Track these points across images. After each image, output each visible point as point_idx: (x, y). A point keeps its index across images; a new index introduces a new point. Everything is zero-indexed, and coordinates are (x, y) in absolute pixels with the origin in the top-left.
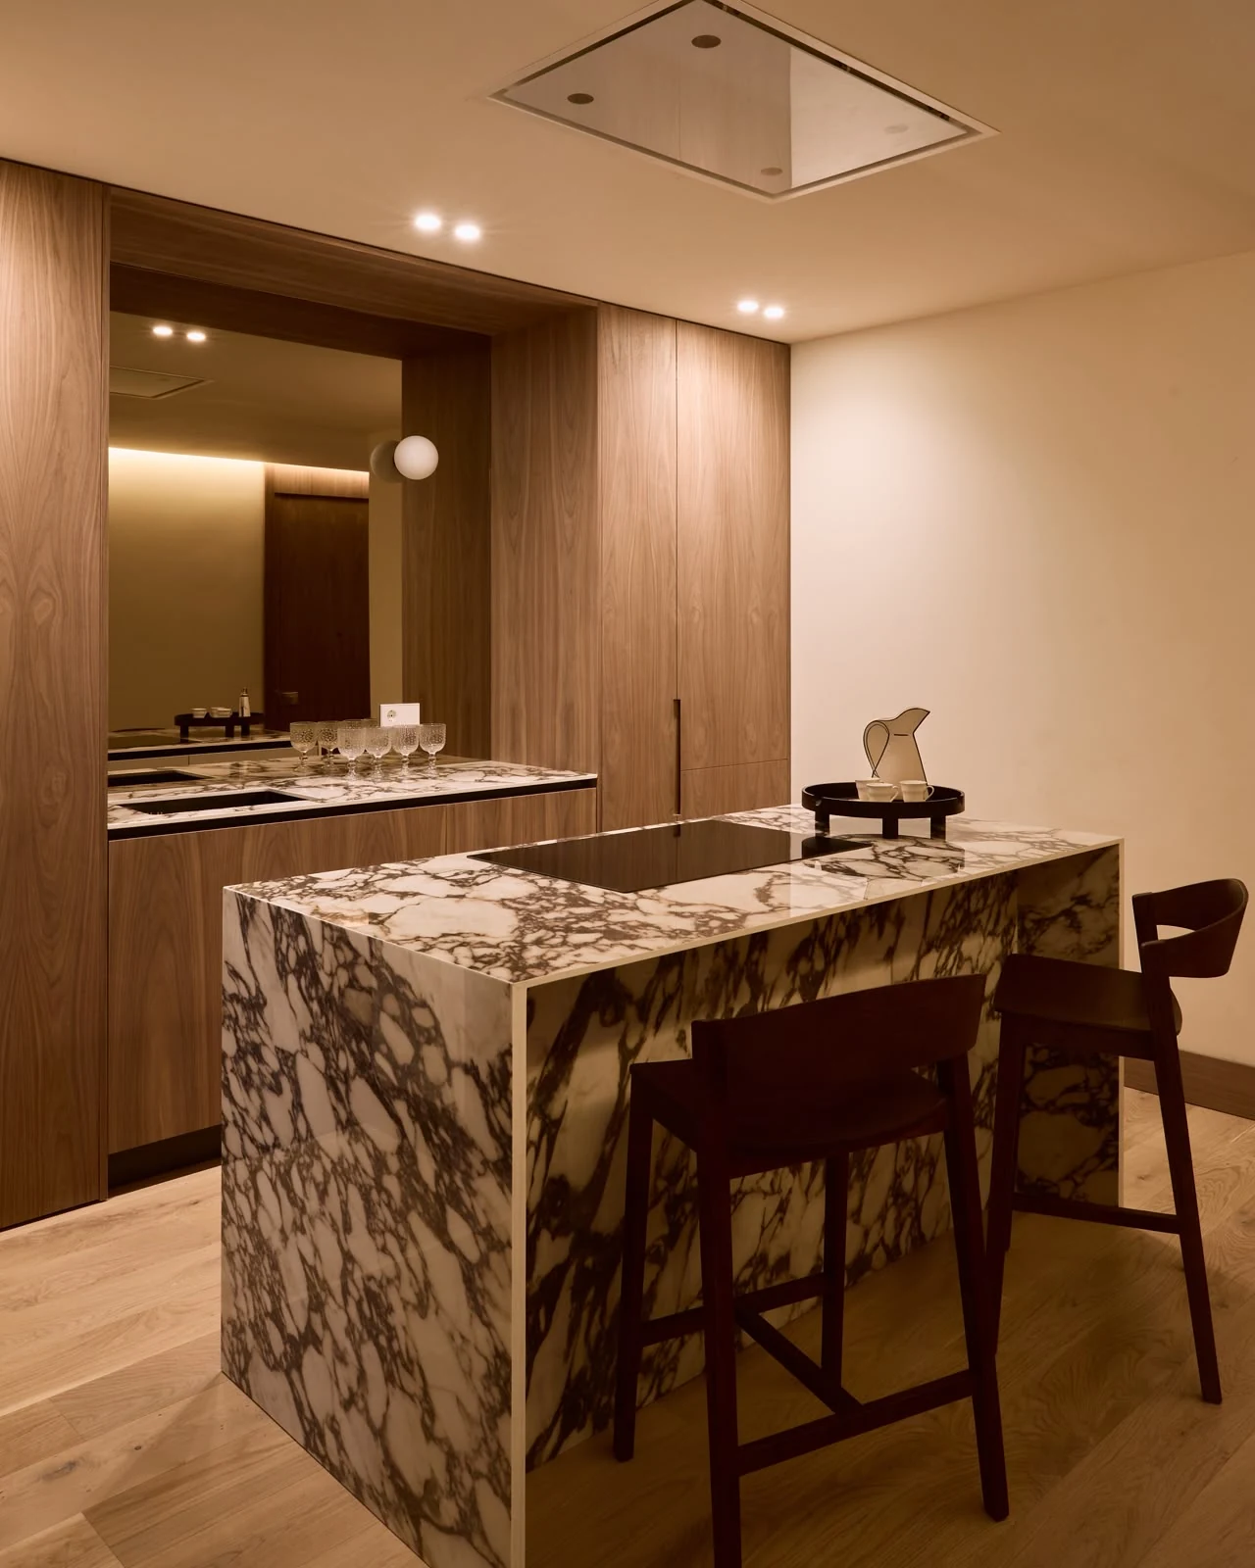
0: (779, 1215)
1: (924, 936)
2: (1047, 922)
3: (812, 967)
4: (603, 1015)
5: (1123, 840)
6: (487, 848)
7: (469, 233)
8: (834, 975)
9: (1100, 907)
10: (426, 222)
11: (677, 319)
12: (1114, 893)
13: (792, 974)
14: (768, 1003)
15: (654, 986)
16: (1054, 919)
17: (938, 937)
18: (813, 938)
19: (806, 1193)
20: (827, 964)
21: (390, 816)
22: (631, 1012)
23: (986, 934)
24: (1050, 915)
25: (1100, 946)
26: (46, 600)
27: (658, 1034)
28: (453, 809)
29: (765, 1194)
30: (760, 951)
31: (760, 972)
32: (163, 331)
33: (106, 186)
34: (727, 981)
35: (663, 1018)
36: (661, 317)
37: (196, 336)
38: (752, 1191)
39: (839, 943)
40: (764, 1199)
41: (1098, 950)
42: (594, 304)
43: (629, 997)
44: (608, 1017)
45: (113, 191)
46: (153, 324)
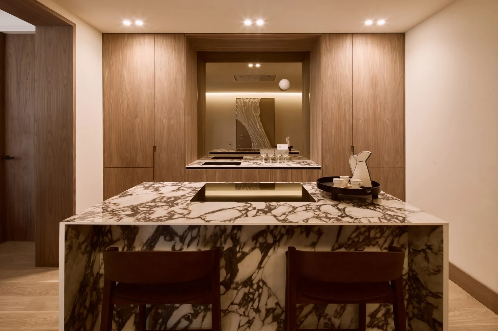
0: (248, 325)
1: (337, 241)
2: (417, 252)
3: (266, 241)
4: (165, 237)
5: (447, 224)
6: (283, 182)
7: (260, 23)
8: (279, 246)
9: (436, 254)
10: (248, 23)
11: (352, 33)
12: (441, 249)
13: (255, 241)
14: (242, 249)
15: (187, 233)
16: (419, 251)
17: (346, 244)
18: (266, 230)
19: (263, 321)
20: (275, 242)
21: (254, 171)
22: (177, 239)
23: (383, 248)
24: (419, 249)
25: (436, 273)
26: (174, 120)
27: (189, 248)
28: (272, 171)
29: (241, 315)
30: (238, 230)
31: (238, 238)
32: (251, 65)
33: (184, 34)
34: (221, 238)
35: (191, 243)
36: (346, 34)
37: (258, 65)
38: (234, 312)
39: (282, 236)
40: (240, 317)
41: (435, 274)
42: (320, 35)
43: (176, 234)
44: (167, 238)
45: (187, 35)
46: (248, 64)
